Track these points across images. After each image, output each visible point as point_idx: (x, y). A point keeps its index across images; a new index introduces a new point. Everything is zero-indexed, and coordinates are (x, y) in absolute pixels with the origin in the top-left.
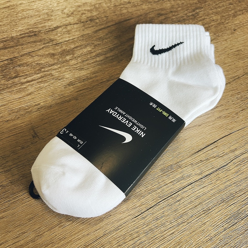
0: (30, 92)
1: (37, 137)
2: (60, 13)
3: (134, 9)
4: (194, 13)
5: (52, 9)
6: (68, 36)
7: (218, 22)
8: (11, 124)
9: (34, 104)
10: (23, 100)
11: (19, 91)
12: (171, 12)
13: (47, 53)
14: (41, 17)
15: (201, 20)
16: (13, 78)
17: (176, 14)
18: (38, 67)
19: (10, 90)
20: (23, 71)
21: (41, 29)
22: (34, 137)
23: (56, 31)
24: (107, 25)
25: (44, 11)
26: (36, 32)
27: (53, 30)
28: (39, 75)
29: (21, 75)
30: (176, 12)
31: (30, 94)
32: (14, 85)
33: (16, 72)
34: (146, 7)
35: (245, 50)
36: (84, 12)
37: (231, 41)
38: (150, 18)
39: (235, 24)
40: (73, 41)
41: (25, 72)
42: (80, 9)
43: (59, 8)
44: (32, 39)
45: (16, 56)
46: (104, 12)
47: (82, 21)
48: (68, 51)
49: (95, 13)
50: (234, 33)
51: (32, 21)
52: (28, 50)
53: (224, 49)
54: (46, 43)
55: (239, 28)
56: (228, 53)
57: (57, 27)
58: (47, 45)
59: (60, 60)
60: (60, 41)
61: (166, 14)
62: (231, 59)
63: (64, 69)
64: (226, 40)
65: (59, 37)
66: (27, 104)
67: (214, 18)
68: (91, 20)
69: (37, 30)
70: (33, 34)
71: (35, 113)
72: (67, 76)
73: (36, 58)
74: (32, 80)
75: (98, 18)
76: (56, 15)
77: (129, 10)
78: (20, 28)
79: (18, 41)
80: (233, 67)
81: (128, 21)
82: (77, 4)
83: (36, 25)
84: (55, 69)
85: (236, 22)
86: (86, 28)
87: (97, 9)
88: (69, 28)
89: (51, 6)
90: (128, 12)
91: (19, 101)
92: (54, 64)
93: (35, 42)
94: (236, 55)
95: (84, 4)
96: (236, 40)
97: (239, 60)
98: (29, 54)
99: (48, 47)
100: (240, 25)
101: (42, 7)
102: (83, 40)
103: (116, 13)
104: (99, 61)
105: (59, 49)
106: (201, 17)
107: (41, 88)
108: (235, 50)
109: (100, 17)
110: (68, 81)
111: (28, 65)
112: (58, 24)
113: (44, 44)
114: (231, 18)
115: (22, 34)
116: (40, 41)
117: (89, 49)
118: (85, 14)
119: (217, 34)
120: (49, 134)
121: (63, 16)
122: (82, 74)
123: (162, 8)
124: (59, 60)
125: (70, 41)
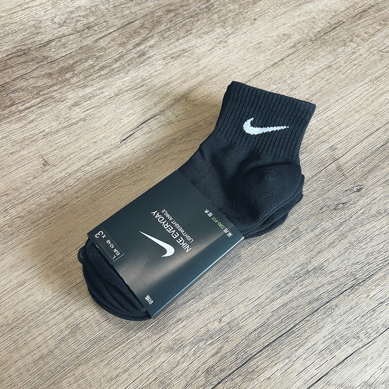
0: (31, 119)
1: (48, 165)
2: (49, 23)
3: (138, 8)
4: (207, 4)
5: (40, 19)
6: (64, 50)
7: (236, 13)
8: (18, 156)
9: (39, 131)
10: (25, 129)
11: (20, 120)
12: (182, 6)
13: (43, 73)
14: (28, 31)
15: (216, 12)
16: (9, 107)
17: (188, 7)
18: (36, 91)
19: (8, 120)
20: (19, 97)
21: (30, 46)
22: (44, 165)
23: (49, 46)
24: (108, 32)
25: (30, 22)
26: (25, 50)
27: (45, 46)
28: (38, 100)
29: (17, 102)
30: (187, 5)
31: (32, 121)
32: (12, 114)
33: (11, 99)
34: (152, 3)
35: (266, 41)
36: (79, 18)
37: (250, 33)
38: (157, 17)
39: (255, 13)
40: (71, 56)
41: (22, 99)
42: (73, 16)
43: (47, 18)
44: (22, 59)
45: (7, 81)
46: (103, 16)
47: (78, 29)
48: (67, 68)
49: (92, 19)
50: (254, 23)
51: (19, 37)
52: (20, 72)
53: (243, 44)
54: (40, 62)
55: (259, 17)
56: (247, 48)
57: (50, 41)
58: (42, 64)
59: (60, 79)
60: (56, 57)
61: (176, 10)
62: (251, 54)
63: (65, 89)
64: (245, 33)
65: (54, 53)
66: (30, 133)
67: (232, 8)
68: (88, 28)
69: (25, 47)
70: (22, 53)
71: (41, 141)
72: (70, 96)
73: (31, 81)
74: (32, 107)
75: (96, 25)
76: (46, 26)
77: (132, 10)
78: (5, 48)
79: (6, 64)
80: (253, 62)
81: (132, 24)
82: (68, 10)
83: (24, 41)
84: (56, 91)
85: (256, 10)
86: (84, 38)
87: (93, 13)
88: (63, 40)
89: (37, 16)
90: (131, 12)
91: (21, 131)
92: (53, 85)
93: (26, 62)
94: (257, 49)
95: (77, 8)
96: (256, 31)
97: (259, 53)
98: (22, 77)
99: (42, 66)
100: (260, 13)
101: (26, 19)
102: (82, 52)
103: (116, 16)
104: (104, 75)
105: (56, 67)
106: (217, 8)
107: (43, 114)
108: (255, 43)
109: (98, 23)
110: (72, 102)
111: (23, 90)
112: (50, 37)
113: (37, 63)
114: (251, 6)
115: (9, 55)
116: (33, 60)
117: (91, 63)
118: (80, 21)
119: (235, 27)
120: (60, 160)
121: (54, 27)
122: (86, 92)
123: (170, 3)
124: (58, 80)
125: (68, 56)
